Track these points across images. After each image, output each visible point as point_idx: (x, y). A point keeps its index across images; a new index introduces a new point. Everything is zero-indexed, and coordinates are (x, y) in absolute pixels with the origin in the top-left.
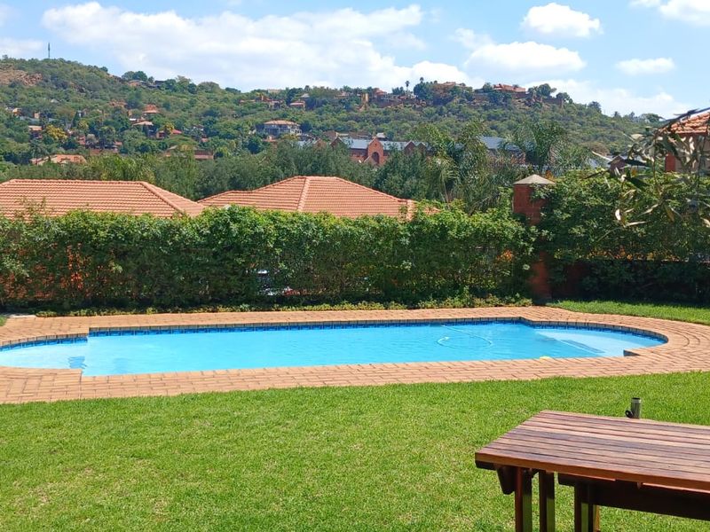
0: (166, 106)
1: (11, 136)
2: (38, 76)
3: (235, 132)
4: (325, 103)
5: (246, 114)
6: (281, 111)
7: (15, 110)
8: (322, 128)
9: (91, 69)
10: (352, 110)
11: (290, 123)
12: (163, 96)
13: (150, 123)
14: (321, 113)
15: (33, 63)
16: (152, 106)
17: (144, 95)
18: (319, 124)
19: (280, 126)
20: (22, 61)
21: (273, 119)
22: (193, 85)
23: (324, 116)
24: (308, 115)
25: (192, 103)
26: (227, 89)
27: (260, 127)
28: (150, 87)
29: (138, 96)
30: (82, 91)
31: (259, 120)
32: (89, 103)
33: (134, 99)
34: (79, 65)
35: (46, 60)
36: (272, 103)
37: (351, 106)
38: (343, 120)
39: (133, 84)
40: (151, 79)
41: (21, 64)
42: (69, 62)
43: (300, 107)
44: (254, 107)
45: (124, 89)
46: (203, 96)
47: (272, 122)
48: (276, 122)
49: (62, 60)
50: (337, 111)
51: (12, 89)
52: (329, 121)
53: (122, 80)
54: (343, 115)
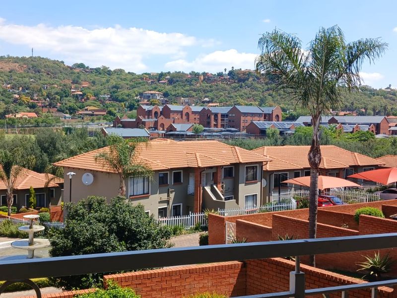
0: (94, 83)
1: (3, 100)
2: (25, 66)
3: (127, 98)
4: (177, 81)
5: (135, 87)
6: (154, 86)
7: (9, 86)
8: (175, 95)
9: (55, 62)
10: (192, 85)
11: (157, 92)
12: (93, 77)
13: (81, 93)
14: (175, 87)
15: (23, 59)
16: (86, 82)
17: (83, 77)
18: (173, 93)
19: (152, 94)
20: (17, 58)
21: (149, 90)
22: (110, 71)
23: (177, 88)
24: (168, 88)
25: (108, 81)
26: (129, 73)
27: (141, 94)
28: (87, 72)
29: (78, 77)
30: (48, 74)
31: (141, 91)
32: (52, 81)
33: (76, 79)
34: (48, 60)
35: (31, 57)
36: (150, 81)
37: (192, 83)
38: (187, 91)
39: (77, 70)
40: (88, 67)
41: (16, 60)
42: (43, 58)
43: (164, 83)
44: (140, 83)
45: (72, 73)
46: (115, 77)
47: (147, 92)
48: (149, 92)
49: (39, 57)
50: (185, 86)
51: (10, 74)
52: (179, 92)
53: (71, 68)
54: (187, 88)
